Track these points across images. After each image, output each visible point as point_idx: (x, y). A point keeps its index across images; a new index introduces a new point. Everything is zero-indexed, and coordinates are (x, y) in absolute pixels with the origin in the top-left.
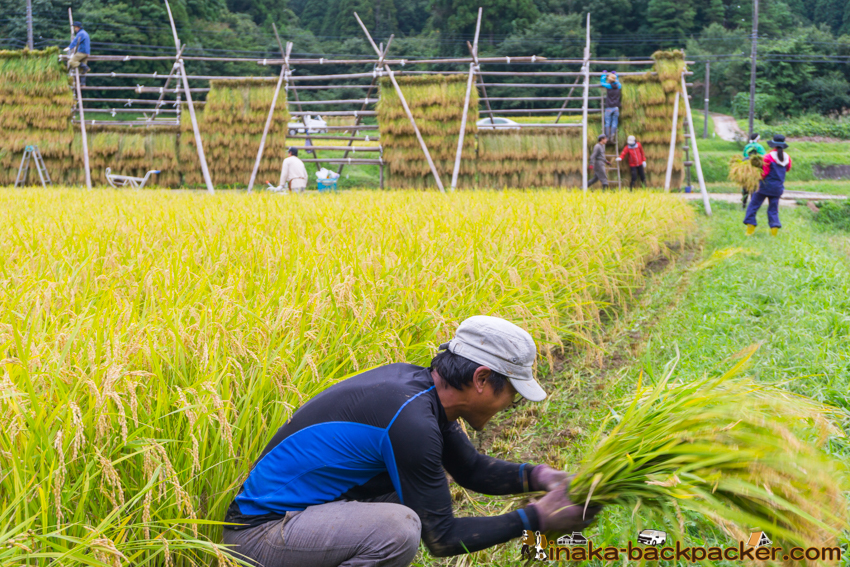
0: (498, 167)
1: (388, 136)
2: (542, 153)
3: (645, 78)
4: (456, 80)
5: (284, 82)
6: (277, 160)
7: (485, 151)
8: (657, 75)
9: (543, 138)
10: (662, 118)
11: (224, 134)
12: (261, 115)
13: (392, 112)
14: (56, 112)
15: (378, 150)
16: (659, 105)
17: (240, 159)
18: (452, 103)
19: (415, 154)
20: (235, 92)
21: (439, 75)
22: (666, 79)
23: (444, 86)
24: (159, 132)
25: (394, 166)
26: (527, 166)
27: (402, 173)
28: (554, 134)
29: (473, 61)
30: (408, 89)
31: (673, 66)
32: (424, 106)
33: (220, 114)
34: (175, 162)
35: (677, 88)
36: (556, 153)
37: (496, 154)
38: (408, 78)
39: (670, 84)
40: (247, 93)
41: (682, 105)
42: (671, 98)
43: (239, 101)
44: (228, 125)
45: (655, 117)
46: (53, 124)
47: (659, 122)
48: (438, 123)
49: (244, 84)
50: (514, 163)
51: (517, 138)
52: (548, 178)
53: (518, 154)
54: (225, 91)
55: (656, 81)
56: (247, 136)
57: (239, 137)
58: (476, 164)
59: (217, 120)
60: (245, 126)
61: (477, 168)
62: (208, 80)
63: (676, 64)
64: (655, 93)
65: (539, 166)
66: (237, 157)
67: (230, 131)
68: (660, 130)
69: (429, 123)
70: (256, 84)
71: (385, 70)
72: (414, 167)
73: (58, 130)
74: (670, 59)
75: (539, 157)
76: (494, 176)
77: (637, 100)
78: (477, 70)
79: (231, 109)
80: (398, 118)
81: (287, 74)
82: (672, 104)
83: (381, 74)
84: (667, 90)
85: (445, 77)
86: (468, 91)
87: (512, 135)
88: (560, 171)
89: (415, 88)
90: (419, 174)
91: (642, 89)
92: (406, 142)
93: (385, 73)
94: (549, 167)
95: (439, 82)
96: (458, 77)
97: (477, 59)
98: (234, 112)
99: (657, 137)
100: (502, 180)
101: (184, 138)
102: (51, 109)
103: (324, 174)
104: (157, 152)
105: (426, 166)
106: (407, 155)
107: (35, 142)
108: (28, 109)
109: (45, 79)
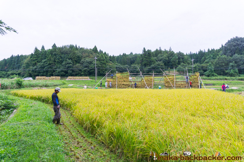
0: (178, 85)
1: (165, 82)
2: (183, 84)
8: (196, 75)
12: (151, 80)
13: (166, 79)
14: (127, 80)
15: (164, 84)
19: (169, 84)
24: (139, 82)
25: (166, 86)
26: (181, 85)
28: (184, 82)
30: (168, 77)
32: (169, 79)
33: (146, 80)
34: (141, 85)
36: (185, 84)
38: (167, 75)
39: (198, 76)
40: (149, 77)
43: (148, 78)
45: (196, 80)
46: (127, 81)
51: (180, 82)
52: (184, 87)
53: (180, 84)
54: (147, 77)
58: (176, 85)
60: (149, 81)
62: (145, 76)
64: (196, 77)
67: (147, 82)
69: (170, 81)
70: (150, 76)
74: (197, 73)
76: (178, 87)
77: (194, 78)
78: (175, 75)
80: (167, 80)
81: (153, 75)
82: (198, 78)
85: (172, 75)
91: (194, 76)
93: (165, 75)
94: (184, 85)
99: (196, 82)
101: (142, 83)
102: (127, 79)
103: (159, 87)
104: (139, 84)
105: (170, 86)
106: (168, 84)
107: (125, 83)
108: (124, 79)
109: (126, 76)
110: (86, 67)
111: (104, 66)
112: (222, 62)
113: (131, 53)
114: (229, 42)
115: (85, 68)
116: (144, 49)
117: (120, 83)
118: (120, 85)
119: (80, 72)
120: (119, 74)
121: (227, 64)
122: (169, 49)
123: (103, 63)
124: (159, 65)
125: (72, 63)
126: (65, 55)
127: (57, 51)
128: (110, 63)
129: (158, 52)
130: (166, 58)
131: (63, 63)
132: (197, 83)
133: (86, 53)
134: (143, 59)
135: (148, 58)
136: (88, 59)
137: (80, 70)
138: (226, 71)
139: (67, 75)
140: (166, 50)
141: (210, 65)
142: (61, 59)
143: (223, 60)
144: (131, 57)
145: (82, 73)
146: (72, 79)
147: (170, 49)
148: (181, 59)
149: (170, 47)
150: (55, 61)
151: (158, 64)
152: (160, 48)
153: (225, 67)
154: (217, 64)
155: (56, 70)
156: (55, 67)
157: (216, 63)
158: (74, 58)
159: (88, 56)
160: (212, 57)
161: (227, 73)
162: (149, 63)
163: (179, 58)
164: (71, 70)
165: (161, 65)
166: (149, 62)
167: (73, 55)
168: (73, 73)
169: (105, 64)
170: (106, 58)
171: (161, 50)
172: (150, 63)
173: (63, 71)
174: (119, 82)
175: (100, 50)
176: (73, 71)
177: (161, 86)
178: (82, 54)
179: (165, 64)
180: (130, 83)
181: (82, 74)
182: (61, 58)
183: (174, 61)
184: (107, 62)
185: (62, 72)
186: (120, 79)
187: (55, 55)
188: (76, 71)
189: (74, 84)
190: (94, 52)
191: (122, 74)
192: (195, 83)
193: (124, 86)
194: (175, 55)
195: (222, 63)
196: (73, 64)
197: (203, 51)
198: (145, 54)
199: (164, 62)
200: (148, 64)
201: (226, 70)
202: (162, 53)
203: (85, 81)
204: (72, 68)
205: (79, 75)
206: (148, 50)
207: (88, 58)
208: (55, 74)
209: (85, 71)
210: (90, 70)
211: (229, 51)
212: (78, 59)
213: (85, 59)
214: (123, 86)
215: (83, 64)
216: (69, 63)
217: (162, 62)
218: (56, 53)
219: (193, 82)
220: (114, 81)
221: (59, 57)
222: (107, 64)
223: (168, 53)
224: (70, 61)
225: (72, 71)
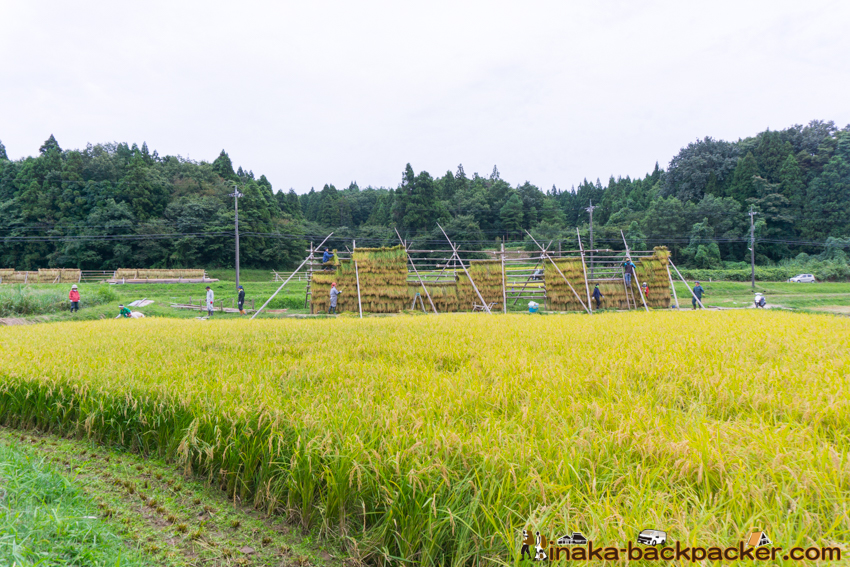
1: (550, 286)
2: (614, 292)
3: (653, 258)
4: (576, 260)
8: (657, 257)
12: (495, 277)
13: (552, 275)
14: (401, 276)
15: (544, 292)
16: (660, 270)
18: (577, 270)
19: (562, 293)
20: (482, 266)
21: (569, 258)
22: (662, 259)
23: (572, 263)
24: (448, 285)
25: (553, 299)
26: (608, 298)
27: (556, 303)
30: (560, 265)
32: (564, 272)
33: (477, 277)
34: (456, 299)
35: (667, 263)
36: (620, 292)
38: (557, 259)
40: (488, 267)
42: (665, 267)
43: (485, 271)
46: (400, 283)
49: (486, 263)
52: (617, 303)
54: (478, 266)
55: (657, 259)
62: (469, 261)
63: (664, 252)
64: (658, 265)
65: (613, 298)
68: (661, 281)
70: (491, 263)
72: (562, 300)
73: (402, 285)
74: (661, 250)
78: (584, 256)
79: (482, 274)
81: (503, 258)
82: (665, 270)
83: (544, 257)
84: (663, 264)
85: (571, 259)
86: (583, 265)
88: (622, 300)
90: (564, 302)
91: (653, 263)
92: (558, 288)
93: (546, 257)
94: (617, 298)
95: (569, 261)
96: (577, 258)
97: (583, 251)
98: (484, 276)
99: (660, 284)
101: (460, 288)
102: (399, 276)
103: (532, 304)
104: (448, 295)
105: (567, 299)
106: (559, 294)
107: (391, 291)
108: (387, 276)
109: (396, 261)
110: (190, 230)
111: (262, 226)
112: (667, 220)
113: (353, 186)
114: (684, 153)
115: (187, 237)
116: (409, 167)
117: (371, 291)
118: (369, 299)
119: (165, 250)
120: (367, 254)
121: (685, 228)
122: (491, 172)
123: (259, 217)
124: (464, 228)
125: (129, 214)
126: (102, 183)
127: (64, 164)
128: (284, 218)
129: (454, 184)
130: (482, 203)
131: (93, 215)
132: (663, 287)
133: (187, 176)
134: (404, 205)
135: (422, 203)
136: (196, 202)
137: (166, 244)
138: (684, 251)
139: (108, 262)
140: (480, 175)
141: (634, 228)
142: (80, 200)
143: (673, 214)
144: (354, 200)
145: (173, 257)
146: (135, 279)
147: (496, 172)
148: (534, 208)
149: (493, 167)
150: (56, 208)
151: (459, 226)
152: (460, 167)
153: (678, 235)
154: (654, 225)
155: (61, 244)
156: (55, 231)
157: (649, 222)
158: (140, 195)
159: (198, 190)
160: (631, 204)
161: (687, 256)
162: (425, 220)
163: (526, 205)
164: (128, 244)
165: (471, 228)
166: (426, 216)
167: (134, 183)
168: (136, 257)
169: (266, 222)
170: (267, 198)
171: (463, 174)
172: (431, 218)
173: (92, 248)
174: (367, 285)
175: (240, 170)
176: (135, 248)
178: (172, 182)
179: (482, 226)
180: (412, 289)
181: (174, 260)
182: (84, 194)
183: (510, 216)
184: (272, 214)
185: (85, 250)
186: (371, 275)
187: (56, 181)
188: (147, 248)
189: (158, 299)
190: (221, 175)
191: (376, 251)
192: (655, 287)
193: (388, 302)
194: (512, 193)
195: (668, 222)
196: (133, 218)
197: (595, 184)
198: (414, 188)
199: (476, 217)
200: (423, 225)
201: (683, 245)
202: (466, 187)
203: (194, 285)
204: (130, 235)
205: (159, 263)
206: (422, 173)
207: (197, 195)
208: (54, 258)
209: (186, 246)
210: (206, 243)
211: (685, 185)
212: (155, 198)
213: (184, 202)
214: (383, 302)
215: (176, 219)
216: (116, 214)
217: (473, 217)
218: (58, 173)
219: (651, 284)
220: (346, 282)
221: (74, 189)
222: (271, 221)
223: (490, 188)
224: (122, 207)
225: (129, 248)
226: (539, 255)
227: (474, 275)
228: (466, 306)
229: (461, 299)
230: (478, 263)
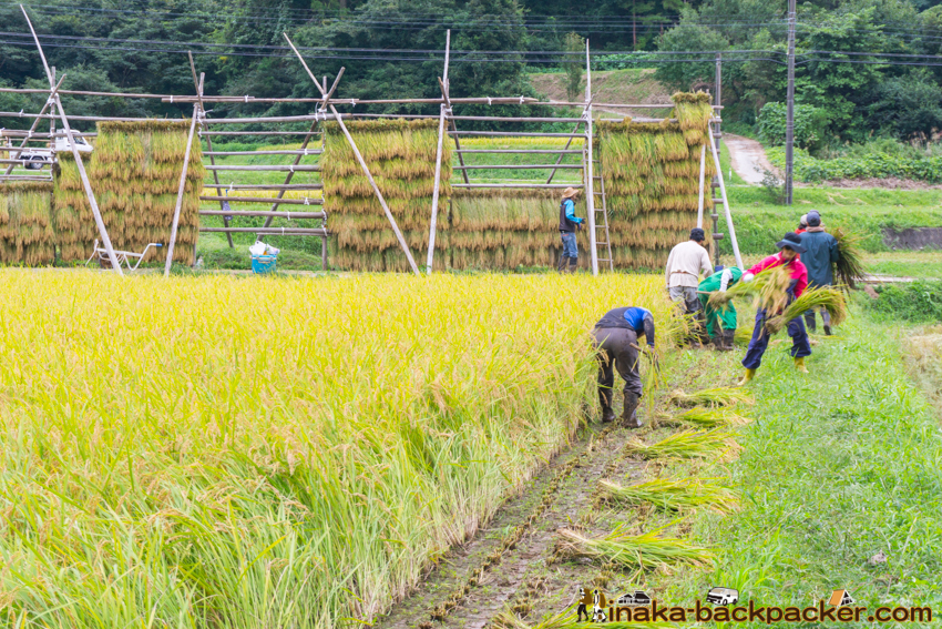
0: (477, 239)
1: (335, 199)
2: (534, 221)
3: (663, 126)
4: (424, 127)
5: (197, 125)
6: (188, 229)
7: (461, 219)
8: (677, 122)
9: (534, 202)
10: (685, 177)
11: (117, 194)
12: (169, 170)
13: (342, 167)
15: (321, 217)
16: (681, 161)
17: (139, 227)
18: (419, 156)
19: (373, 221)
20: (132, 137)
21: (401, 119)
22: (690, 128)
23: (407, 134)
24: (26, 190)
25: (344, 238)
26: (515, 239)
27: (354, 248)
28: (549, 197)
29: (445, 102)
30: (361, 137)
31: (698, 112)
32: (383, 160)
33: (112, 167)
34: (49, 230)
35: (703, 140)
37: (475, 223)
38: (361, 123)
39: (694, 135)
40: (149, 139)
41: (709, 161)
42: (695, 153)
43: (138, 150)
44: (123, 182)
45: (676, 177)
47: (681, 183)
48: (400, 181)
49: (144, 128)
50: (498, 235)
51: (502, 202)
52: (542, 254)
53: (503, 223)
54: (118, 136)
55: (676, 130)
56: (149, 197)
57: (138, 198)
58: (449, 235)
59: (109, 175)
60: (146, 184)
61: (450, 241)
62: (94, 121)
63: (701, 109)
64: (675, 146)
65: (530, 239)
66: (134, 224)
67: (125, 191)
68: (683, 193)
69: (388, 183)
70: (161, 129)
71: (329, 111)
72: (369, 239)
74: (693, 102)
75: (531, 227)
76: (472, 251)
77: (653, 154)
78: (448, 114)
79: (128, 161)
80: (349, 175)
81: (199, 114)
82: (697, 161)
83: (324, 116)
84: (691, 143)
85: (408, 122)
86: (440, 142)
87: (494, 198)
88: (557, 246)
89: (370, 135)
90: (376, 248)
91: (659, 140)
92: (359, 207)
93: (330, 115)
94: (544, 240)
95: (400, 129)
96: (425, 122)
97: (449, 100)
98: (132, 164)
99: (679, 201)
100: (482, 257)
101: (62, 199)
103: (258, 249)
104: (24, 216)
106: (362, 223)
177: (275, 240)
192: (664, 211)
219: (647, 203)
226: (309, 108)
227: (104, 161)
228: (80, 250)
229: (60, 231)
230: (120, 128)
